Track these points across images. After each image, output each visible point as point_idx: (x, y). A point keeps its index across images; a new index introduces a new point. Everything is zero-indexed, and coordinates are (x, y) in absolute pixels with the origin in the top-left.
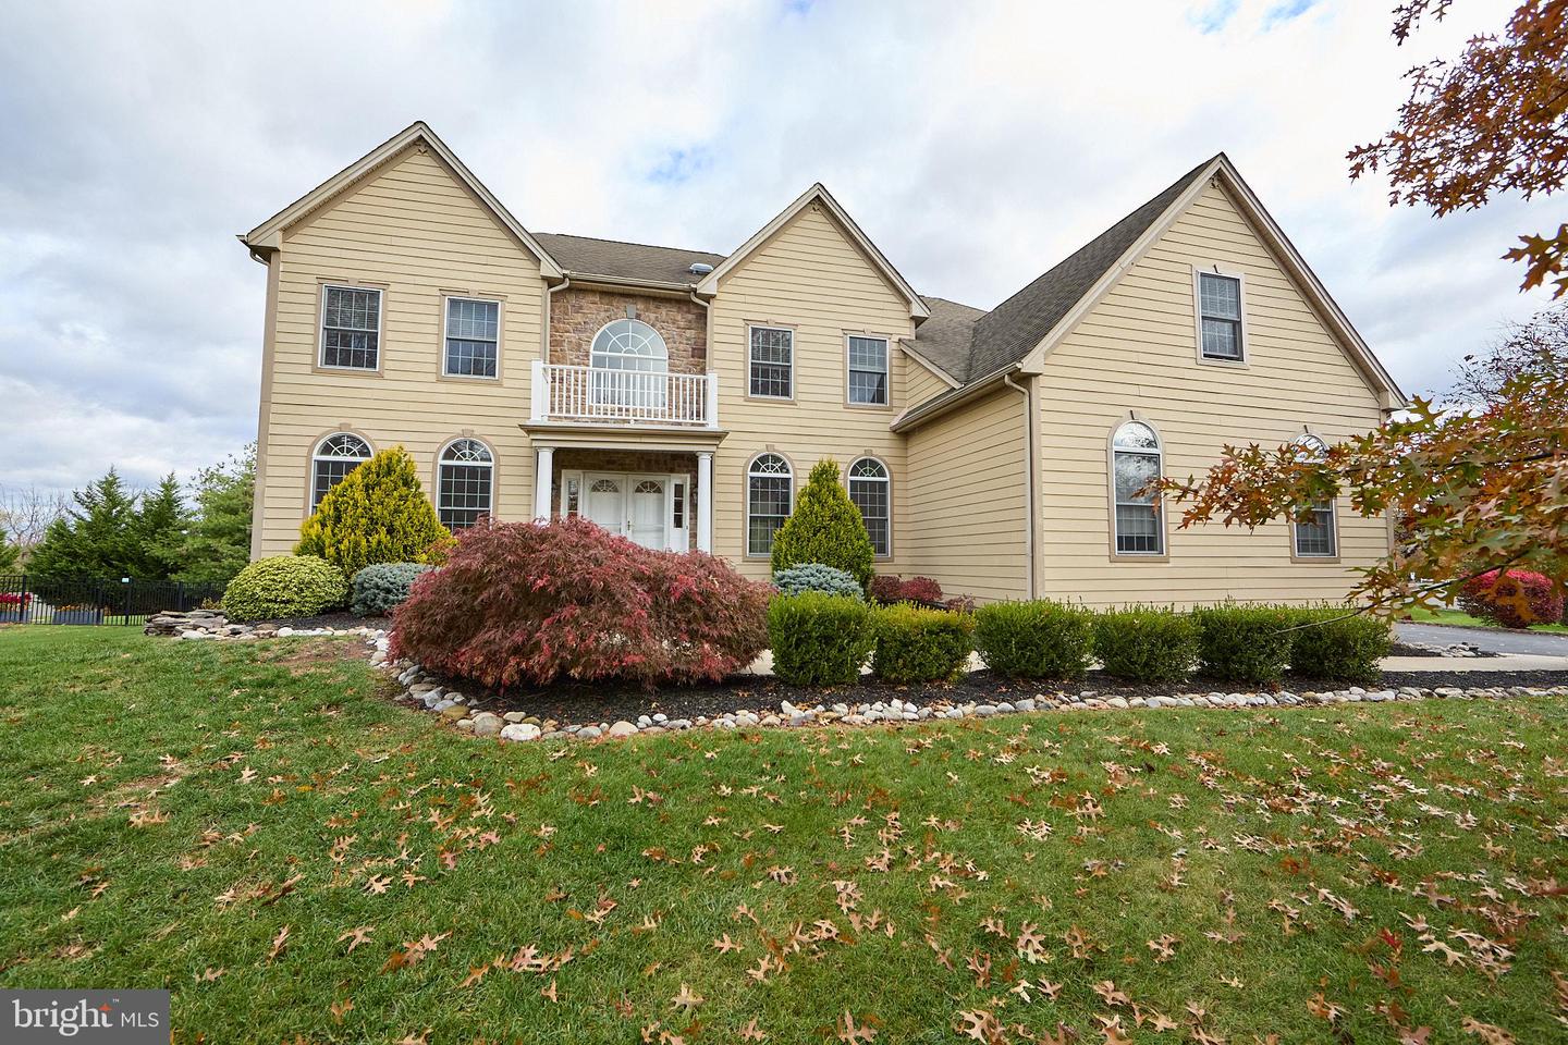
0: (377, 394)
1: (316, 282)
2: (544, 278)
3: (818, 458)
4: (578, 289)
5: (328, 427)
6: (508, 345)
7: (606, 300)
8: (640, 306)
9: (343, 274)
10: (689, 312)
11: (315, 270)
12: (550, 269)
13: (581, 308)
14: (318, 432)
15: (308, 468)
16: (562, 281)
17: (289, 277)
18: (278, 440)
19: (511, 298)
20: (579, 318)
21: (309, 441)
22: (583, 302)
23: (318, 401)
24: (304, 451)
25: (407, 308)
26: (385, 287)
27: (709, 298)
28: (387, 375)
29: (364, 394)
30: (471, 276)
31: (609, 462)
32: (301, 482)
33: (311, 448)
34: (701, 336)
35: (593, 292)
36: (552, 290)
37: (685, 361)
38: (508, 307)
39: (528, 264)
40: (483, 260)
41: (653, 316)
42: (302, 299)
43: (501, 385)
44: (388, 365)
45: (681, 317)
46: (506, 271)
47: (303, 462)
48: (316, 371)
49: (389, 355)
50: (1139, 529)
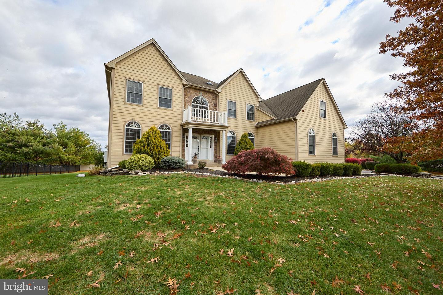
0: (141, 111)
1: (125, 78)
2: (183, 84)
3: (244, 132)
4: (190, 87)
5: (129, 119)
6: (174, 100)
7: (195, 91)
8: (203, 93)
9: (132, 77)
10: (213, 95)
11: (125, 75)
12: (184, 82)
13: (190, 92)
14: (126, 120)
15: (123, 130)
16: (187, 85)
17: (117, 76)
18: (115, 122)
19: (175, 88)
20: (189, 95)
21: (124, 123)
22: (190, 91)
23: (126, 112)
24: (122, 126)
25: (149, 88)
26: (143, 82)
27: (219, 93)
28: (144, 106)
29: (139, 111)
30: (165, 81)
31: (196, 131)
32: (122, 134)
33: (124, 125)
34: (216, 101)
35: (192, 88)
36: (185, 87)
37: (213, 107)
38: (174, 90)
39: (179, 80)
40: (168, 77)
41: (205, 96)
42: (121, 83)
43: (173, 111)
44: (145, 103)
45: (212, 97)
46: (174, 81)
47: (122, 128)
48: (125, 104)
49: (145, 101)
50: (312, 150)
